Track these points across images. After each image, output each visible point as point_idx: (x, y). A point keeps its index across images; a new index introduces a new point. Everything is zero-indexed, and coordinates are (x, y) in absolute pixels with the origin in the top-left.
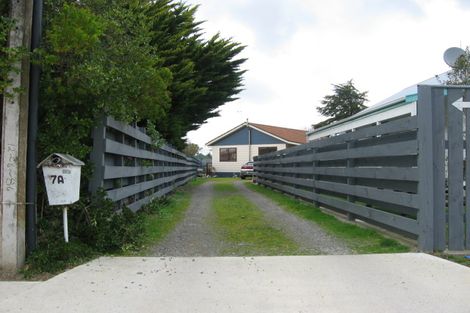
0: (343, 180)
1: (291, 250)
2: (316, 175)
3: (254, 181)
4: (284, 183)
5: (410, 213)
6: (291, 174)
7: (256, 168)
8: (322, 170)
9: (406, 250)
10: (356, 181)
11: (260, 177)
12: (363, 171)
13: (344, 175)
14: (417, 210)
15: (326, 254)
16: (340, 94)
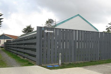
0: (22, 48)
1: (5, 66)
2: (17, 47)
3: (4, 49)
4: (10, 49)
5: (34, 56)
6: (12, 47)
7: (5, 45)
8: (18, 46)
9: (33, 65)
10: (25, 49)
11: (5, 48)
12: (26, 46)
13: (22, 47)
14: (36, 56)
15: (13, 67)
16: (28, 28)
